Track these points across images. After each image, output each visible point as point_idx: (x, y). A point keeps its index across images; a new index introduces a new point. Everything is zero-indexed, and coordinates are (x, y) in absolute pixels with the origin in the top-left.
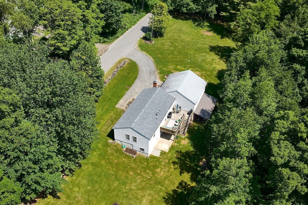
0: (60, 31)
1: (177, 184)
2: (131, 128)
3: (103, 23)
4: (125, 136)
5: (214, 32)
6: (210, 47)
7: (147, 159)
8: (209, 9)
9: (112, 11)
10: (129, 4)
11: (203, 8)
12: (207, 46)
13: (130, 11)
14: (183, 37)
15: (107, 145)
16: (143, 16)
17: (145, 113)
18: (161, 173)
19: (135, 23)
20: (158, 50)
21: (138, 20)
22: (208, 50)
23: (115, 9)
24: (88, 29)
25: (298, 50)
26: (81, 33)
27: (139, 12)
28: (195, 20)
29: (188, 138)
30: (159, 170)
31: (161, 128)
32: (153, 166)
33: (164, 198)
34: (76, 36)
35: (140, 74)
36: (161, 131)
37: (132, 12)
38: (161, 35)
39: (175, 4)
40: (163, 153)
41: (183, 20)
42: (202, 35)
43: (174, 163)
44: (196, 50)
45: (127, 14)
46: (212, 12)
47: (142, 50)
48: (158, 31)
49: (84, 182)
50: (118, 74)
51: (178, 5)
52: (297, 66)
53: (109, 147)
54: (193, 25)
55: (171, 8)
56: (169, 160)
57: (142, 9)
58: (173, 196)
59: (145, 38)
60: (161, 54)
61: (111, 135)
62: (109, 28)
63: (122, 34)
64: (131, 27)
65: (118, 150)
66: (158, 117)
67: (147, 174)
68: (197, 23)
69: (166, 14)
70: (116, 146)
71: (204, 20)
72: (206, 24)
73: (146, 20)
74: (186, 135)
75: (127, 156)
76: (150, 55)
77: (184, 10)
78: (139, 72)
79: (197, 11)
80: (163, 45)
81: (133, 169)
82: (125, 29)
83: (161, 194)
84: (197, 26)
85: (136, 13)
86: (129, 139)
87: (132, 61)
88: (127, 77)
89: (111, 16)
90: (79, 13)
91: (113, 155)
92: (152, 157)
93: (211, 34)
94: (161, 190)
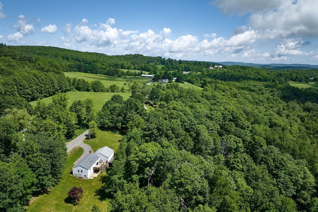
0: (49, 132)
1: (101, 187)
2: (80, 166)
3: (67, 131)
4: (77, 171)
5: (122, 135)
6: (119, 140)
7: (87, 180)
8: (118, 125)
9: (70, 127)
10: (79, 126)
11: (115, 125)
12: (117, 140)
13: (79, 128)
14: (106, 137)
15: (70, 176)
16: (86, 130)
17: (86, 161)
18: (93, 184)
19: (82, 133)
20: (93, 143)
21: (83, 132)
22: (118, 142)
23: (72, 126)
24: (60, 132)
25: (146, 132)
26: (57, 133)
27: (84, 128)
28: (112, 131)
29: (106, 172)
30: (93, 183)
31: (93, 168)
32: (90, 182)
33: (95, 191)
34: (55, 135)
35: (84, 152)
36: (93, 169)
37: (80, 129)
38: (95, 137)
39: (101, 124)
40: (94, 178)
41: (106, 131)
42: (115, 136)
43: (99, 180)
44: (112, 142)
45: (78, 130)
46: (119, 126)
47: (85, 143)
48: (93, 135)
49: (60, 189)
50: (74, 153)
51: (103, 124)
52: (147, 138)
53: (70, 177)
54: (111, 133)
55: (99, 126)
56: (97, 180)
57: (85, 127)
58: (99, 191)
59: (86, 139)
60: (95, 144)
61: (72, 173)
62: (69, 135)
63: (75, 138)
64: (79, 135)
65: (75, 178)
66: (92, 163)
67: (88, 185)
68: (113, 132)
69: (96, 127)
70: (73, 177)
71: (117, 130)
72: (118, 132)
73: (87, 132)
74: (105, 171)
75: (78, 180)
76: (89, 145)
77: (106, 126)
78: (84, 151)
79: (112, 126)
80: (96, 141)
81: (81, 184)
82: (76, 136)
83: (94, 190)
84: (113, 133)
85: (82, 129)
86: (79, 172)
87: (80, 147)
88: (78, 154)
89: (70, 129)
90: (56, 126)
91: (72, 180)
92: (90, 179)
93: (120, 136)
94: (94, 189)
